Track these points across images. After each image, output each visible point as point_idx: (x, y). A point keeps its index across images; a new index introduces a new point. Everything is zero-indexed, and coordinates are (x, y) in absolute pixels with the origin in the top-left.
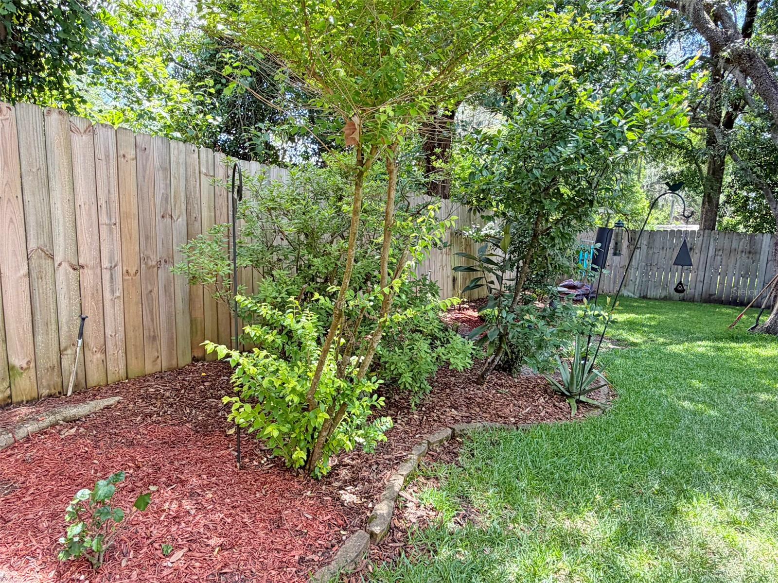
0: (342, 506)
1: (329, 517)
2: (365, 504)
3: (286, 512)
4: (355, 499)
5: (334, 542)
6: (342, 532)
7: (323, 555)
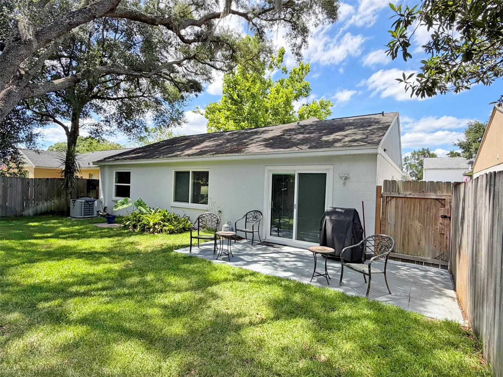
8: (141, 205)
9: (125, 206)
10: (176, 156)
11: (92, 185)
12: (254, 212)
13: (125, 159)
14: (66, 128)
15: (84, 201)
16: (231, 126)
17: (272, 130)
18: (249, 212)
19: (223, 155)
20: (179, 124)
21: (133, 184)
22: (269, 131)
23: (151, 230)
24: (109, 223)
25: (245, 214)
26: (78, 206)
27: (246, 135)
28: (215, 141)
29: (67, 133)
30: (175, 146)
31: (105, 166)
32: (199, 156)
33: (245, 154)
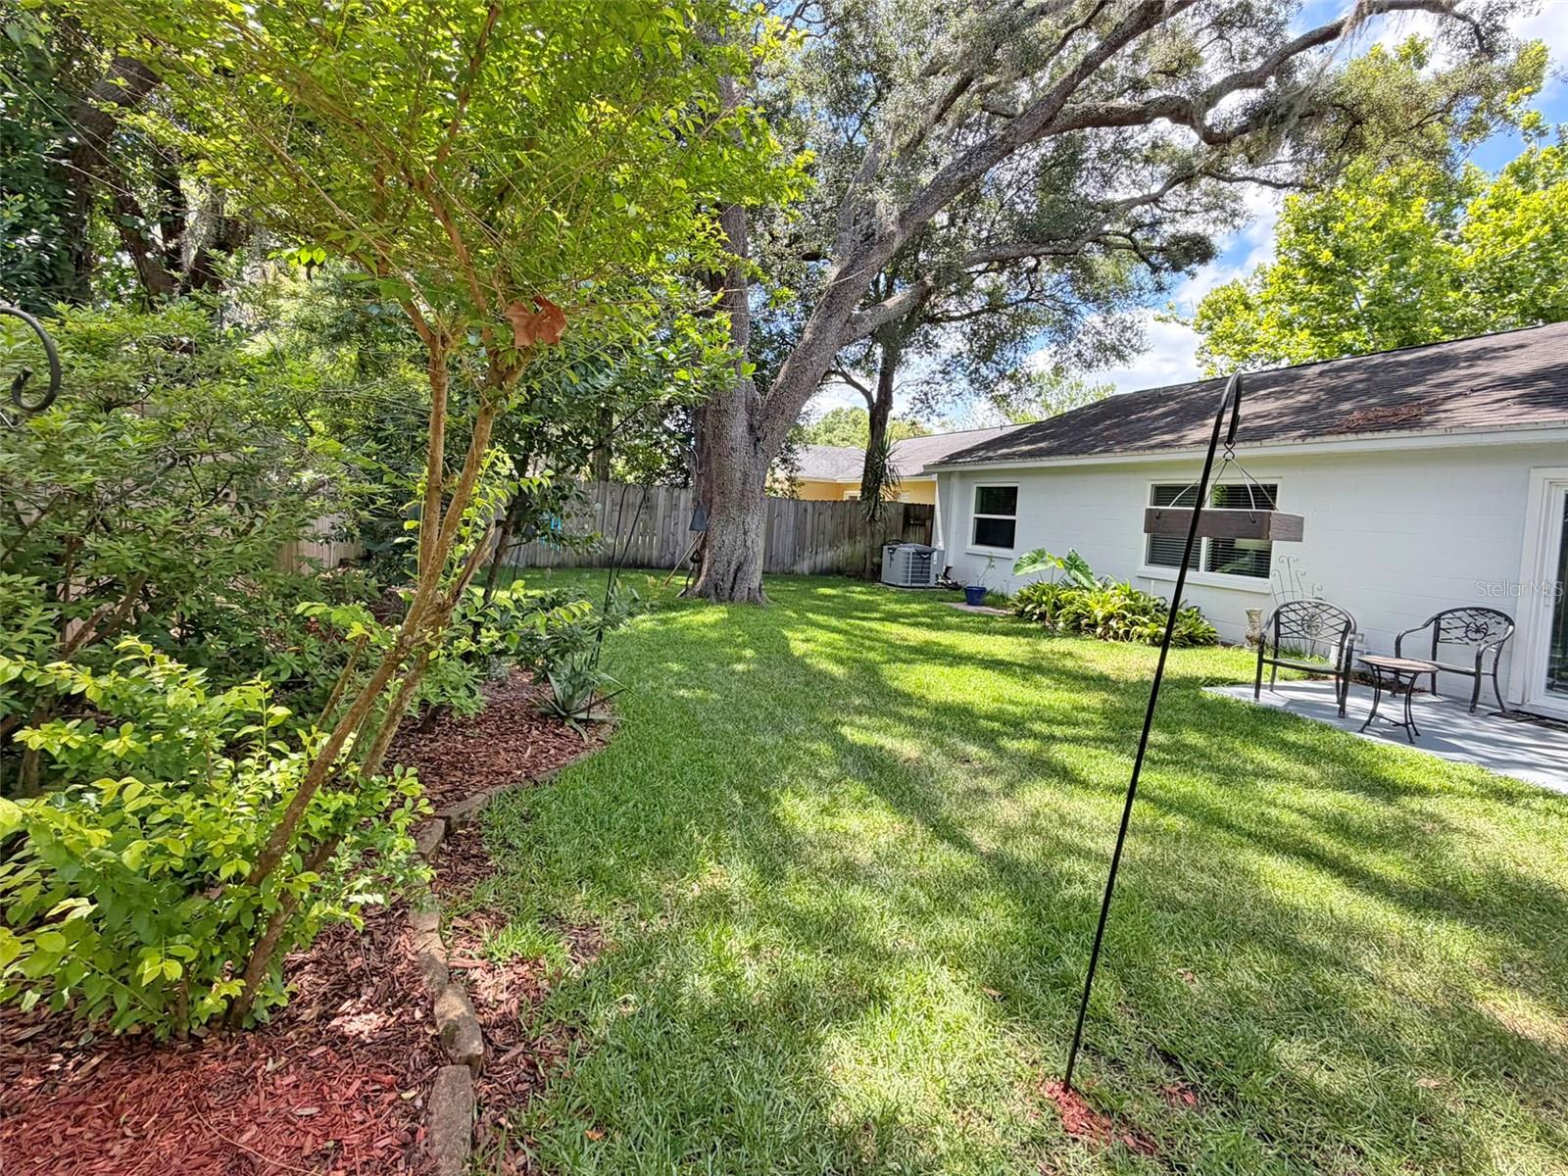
0: (361, 1047)
1: (357, 1084)
2: (406, 1018)
3: (246, 1137)
4: (374, 1020)
5: (405, 1124)
6: (406, 1095)
7: (408, 1163)
8: (1077, 568)
9: (1039, 567)
10: (1163, 445)
11: (918, 519)
12: (1473, 612)
13: (1005, 457)
14: (867, 394)
15: (913, 550)
16: (1302, 347)
17: (1521, 346)
18: (1451, 611)
19: (1342, 437)
20: (1121, 357)
21: (1024, 517)
22: (1505, 349)
23: (1099, 630)
24: (969, 604)
25: (1434, 614)
26: (898, 561)
27: (1403, 371)
28: (1277, 399)
29: (871, 406)
30: (1139, 420)
31: (950, 474)
32: (1248, 444)
33: (1442, 432)
